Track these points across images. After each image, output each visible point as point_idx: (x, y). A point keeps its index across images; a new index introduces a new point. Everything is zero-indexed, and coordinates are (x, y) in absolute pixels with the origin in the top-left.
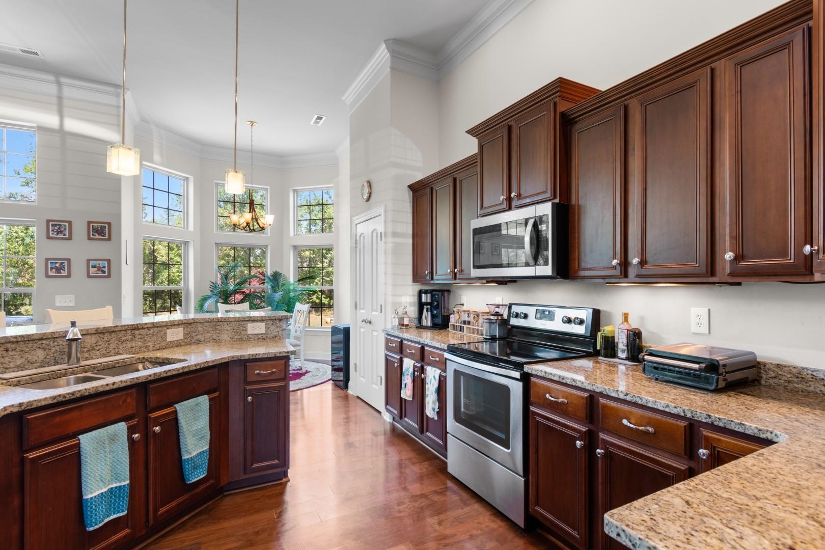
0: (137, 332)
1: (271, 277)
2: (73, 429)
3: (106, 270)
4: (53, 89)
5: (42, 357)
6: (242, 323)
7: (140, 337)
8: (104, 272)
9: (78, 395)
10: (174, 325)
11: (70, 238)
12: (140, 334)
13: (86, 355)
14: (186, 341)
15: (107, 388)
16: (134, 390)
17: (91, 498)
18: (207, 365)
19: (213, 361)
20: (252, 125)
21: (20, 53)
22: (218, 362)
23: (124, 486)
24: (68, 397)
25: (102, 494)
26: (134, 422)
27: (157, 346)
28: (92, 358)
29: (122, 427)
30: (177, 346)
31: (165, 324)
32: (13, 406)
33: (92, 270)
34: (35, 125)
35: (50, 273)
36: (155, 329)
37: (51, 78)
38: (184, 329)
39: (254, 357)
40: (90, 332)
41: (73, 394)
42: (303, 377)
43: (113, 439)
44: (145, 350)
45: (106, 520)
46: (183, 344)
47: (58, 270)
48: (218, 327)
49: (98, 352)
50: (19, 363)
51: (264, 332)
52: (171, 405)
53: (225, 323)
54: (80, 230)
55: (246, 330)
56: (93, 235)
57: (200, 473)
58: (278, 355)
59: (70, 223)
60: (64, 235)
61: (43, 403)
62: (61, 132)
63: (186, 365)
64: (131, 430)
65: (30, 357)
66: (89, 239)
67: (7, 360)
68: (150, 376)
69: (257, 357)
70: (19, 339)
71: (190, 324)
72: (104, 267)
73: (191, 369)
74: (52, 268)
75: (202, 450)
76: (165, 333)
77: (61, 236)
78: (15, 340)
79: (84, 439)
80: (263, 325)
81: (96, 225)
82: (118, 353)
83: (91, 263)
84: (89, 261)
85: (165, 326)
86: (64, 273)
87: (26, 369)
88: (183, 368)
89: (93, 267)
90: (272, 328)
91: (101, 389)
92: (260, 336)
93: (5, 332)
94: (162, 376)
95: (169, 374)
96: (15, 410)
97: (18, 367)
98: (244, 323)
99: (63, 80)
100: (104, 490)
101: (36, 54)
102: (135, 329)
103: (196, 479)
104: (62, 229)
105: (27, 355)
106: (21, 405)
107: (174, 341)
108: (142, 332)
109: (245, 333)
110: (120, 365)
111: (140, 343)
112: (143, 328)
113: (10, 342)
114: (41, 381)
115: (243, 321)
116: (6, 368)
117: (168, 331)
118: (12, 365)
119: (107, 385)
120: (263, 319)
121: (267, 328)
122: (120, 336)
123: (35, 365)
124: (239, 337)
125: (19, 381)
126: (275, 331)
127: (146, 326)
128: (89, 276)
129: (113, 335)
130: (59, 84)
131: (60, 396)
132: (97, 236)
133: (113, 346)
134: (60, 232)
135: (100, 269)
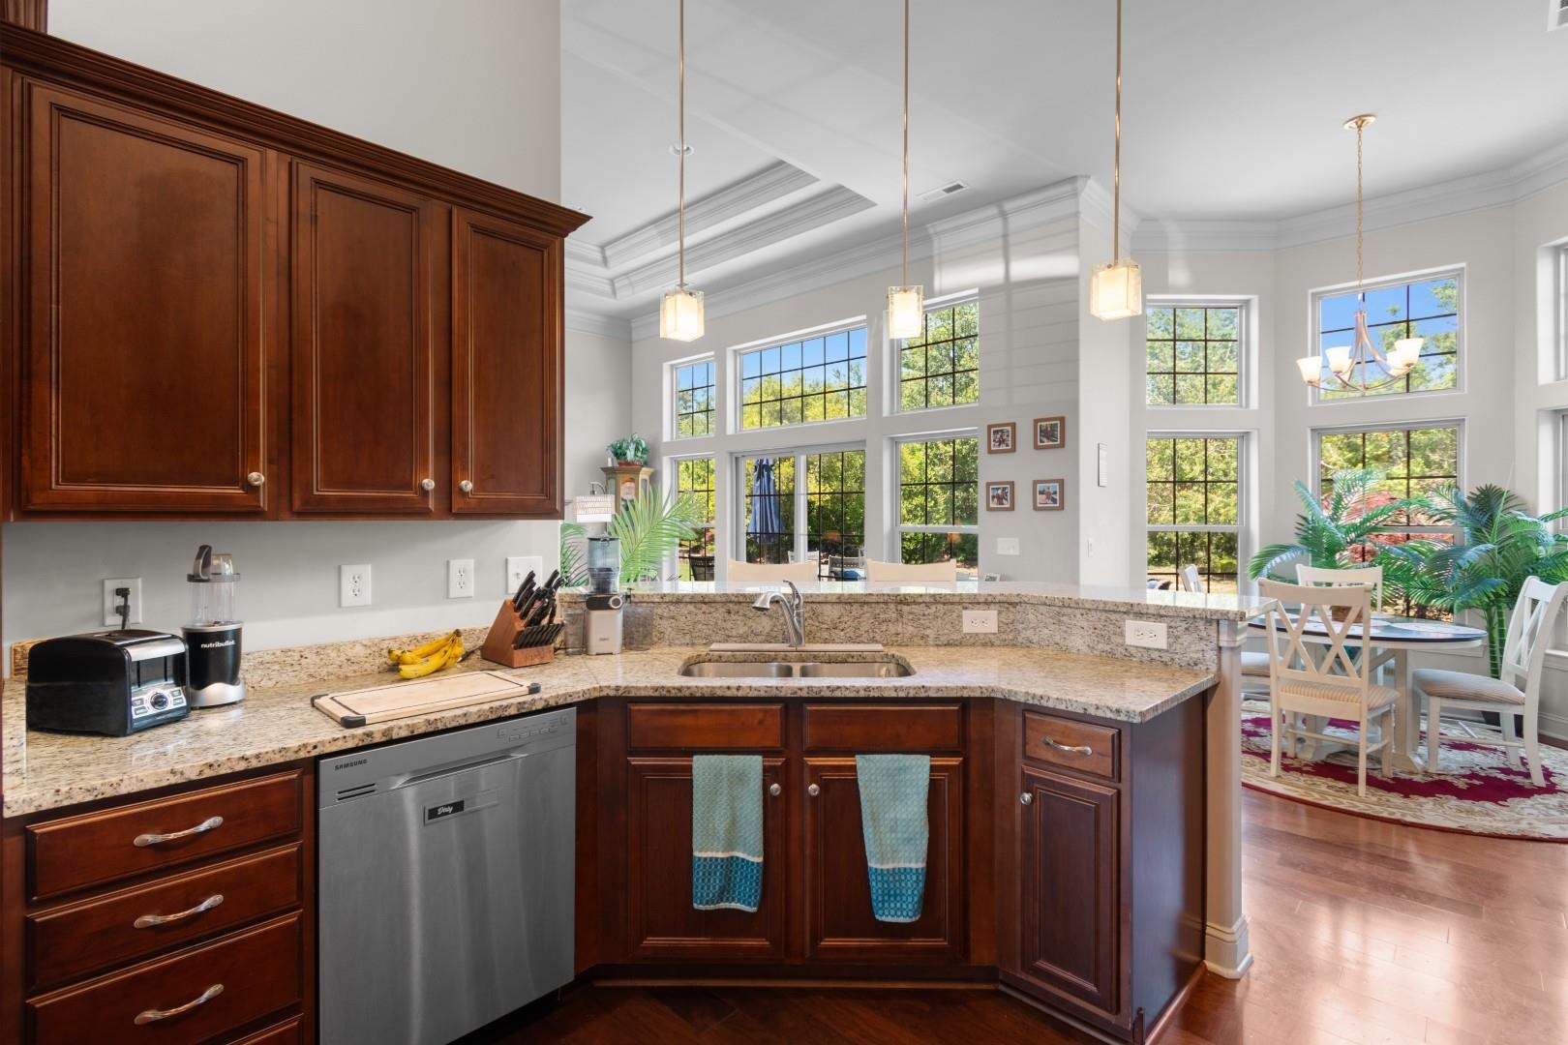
0: (906, 608)
2: (685, 741)
3: (1057, 497)
4: (997, 226)
5: (768, 629)
6: (1114, 617)
7: (911, 617)
8: (1054, 501)
9: (687, 693)
10: (979, 603)
11: (1014, 450)
12: (912, 613)
13: (826, 635)
14: (1004, 636)
15: (729, 694)
16: (778, 707)
17: (700, 858)
18: (923, 695)
20: (1360, 127)
21: (946, 195)
23: (753, 863)
24: (673, 693)
25: (717, 859)
26: (779, 762)
27: (944, 639)
28: (833, 641)
29: (755, 763)
30: (984, 645)
31: (957, 599)
32: (609, 687)
33: (1040, 498)
34: (976, 291)
35: (992, 505)
36: (940, 607)
37: (993, 211)
38: (1000, 613)
39: (1036, 702)
40: (829, 599)
41: (680, 689)
43: (739, 778)
44: (921, 642)
45: (723, 905)
46: (997, 642)
47: (1000, 499)
48: (1065, 618)
49: (842, 633)
50: (741, 632)
51: (1165, 647)
52: (851, 753)
53: (1078, 612)
54: (1025, 435)
55: (1122, 635)
56: (1041, 441)
59: (1013, 425)
60: (1007, 445)
61: (643, 693)
62: (1008, 286)
64: (769, 774)
65: (754, 625)
66: (1036, 447)
67: (729, 625)
68: (801, 689)
69: (1044, 703)
70: (741, 599)
71: (1013, 604)
72: (1055, 493)
74: (993, 497)
76: (960, 616)
77: (1003, 447)
78: (736, 600)
79: (701, 764)
80: (1161, 628)
81: (1044, 424)
82: (873, 640)
83: (1040, 487)
84: (1035, 483)
85: (959, 603)
86: (1007, 504)
87: (750, 642)
89: (1041, 493)
90: (1186, 639)
91: (719, 693)
92: (1155, 655)
94: (822, 694)
95: (838, 694)
96: (612, 693)
97: (741, 636)
98: (1117, 616)
99: (1008, 206)
100: (720, 855)
101: (959, 187)
102: (901, 602)
104: (1005, 437)
105: (750, 623)
106: (617, 688)
107: (977, 634)
108: (916, 609)
109: (1121, 641)
111: (911, 629)
112: (915, 603)
113: (731, 602)
115: (1115, 612)
116: (729, 636)
117: (965, 612)
118: (734, 633)
119: (728, 688)
120: (1162, 612)
121: (1171, 637)
122: (877, 611)
123: (760, 637)
124: (1107, 648)
126: (1193, 648)
127: (920, 600)
128: (1036, 508)
129: (866, 608)
130: (1004, 215)
131: (663, 688)
132: (1047, 443)
133: (865, 627)
134: (1001, 442)
135: (1049, 496)
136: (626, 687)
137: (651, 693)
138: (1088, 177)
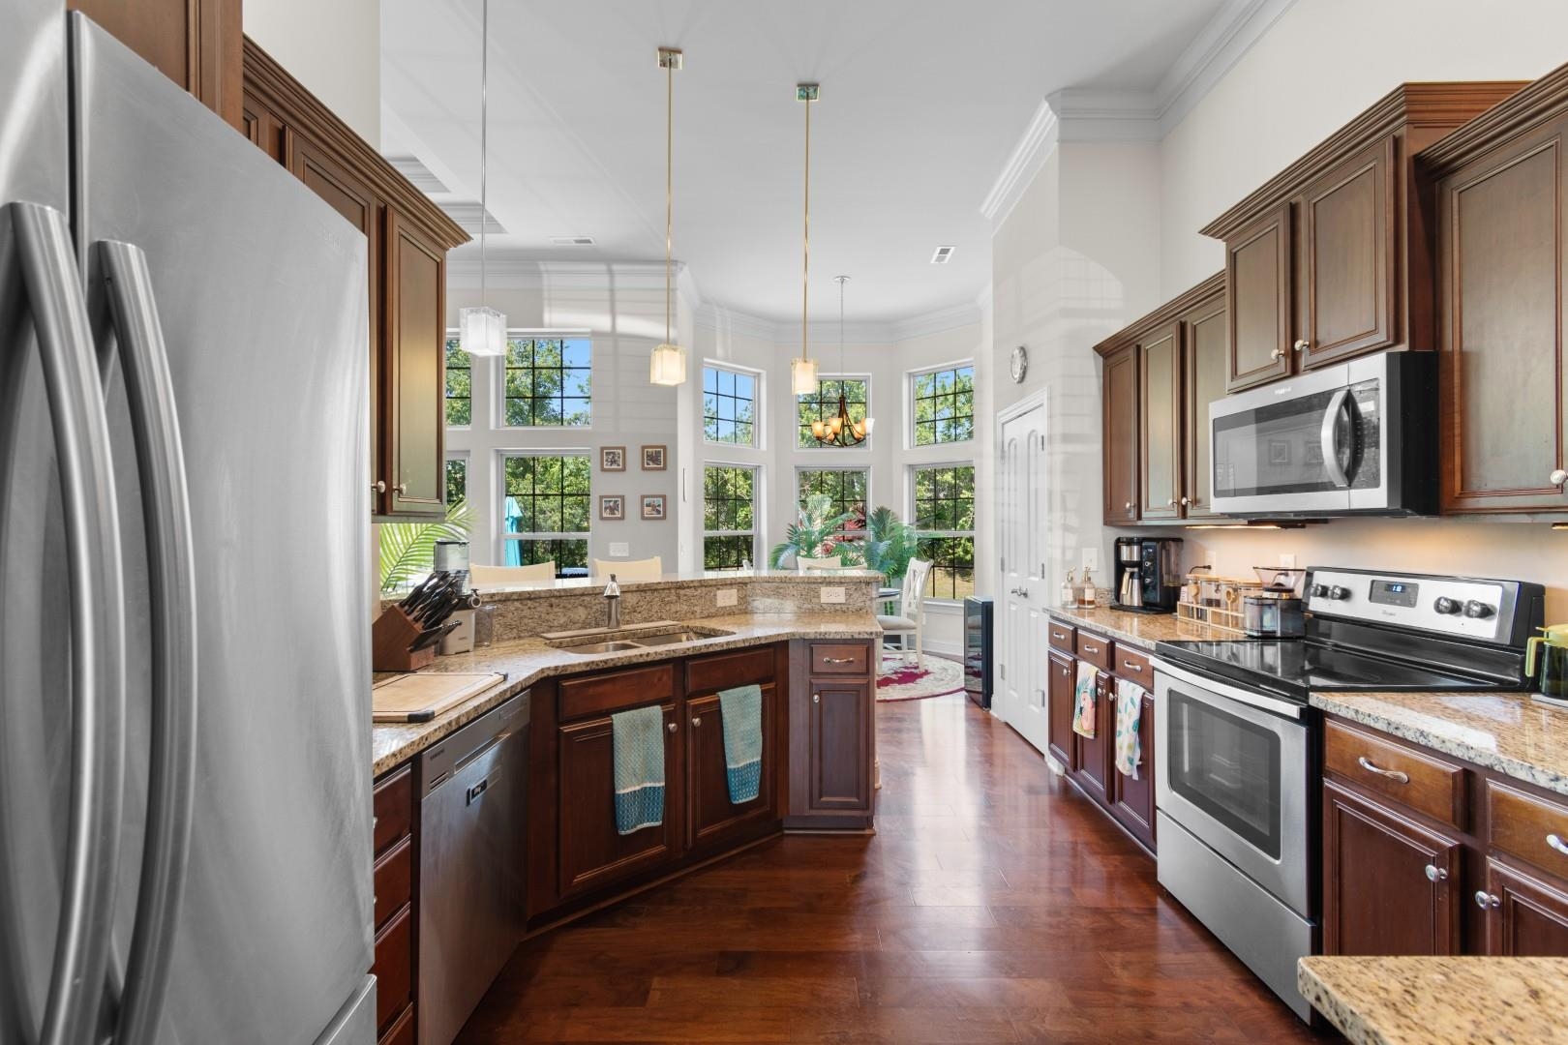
0: (682, 592)
1: (874, 517)
2: (606, 705)
3: (661, 509)
4: (604, 281)
5: (583, 617)
6: (813, 586)
7: (685, 598)
8: (659, 512)
9: (611, 664)
10: (726, 585)
11: (624, 469)
12: (686, 595)
13: (627, 618)
14: (740, 607)
15: (641, 660)
16: (670, 666)
17: (624, 795)
18: (759, 643)
19: (766, 638)
20: (842, 283)
21: (574, 244)
22: (774, 640)
23: (659, 788)
24: (601, 666)
25: (635, 792)
26: (671, 707)
27: (706, 613)
28: (633, 623)
29: (656, 711)
30: (729, 614)
31: (714, 583)
32: (549, 668)
33: (647, 510)
34: (588, 330)
35: (605, 515)
36: (703, 589)
37: (603, 267)
38: (738, 591)
39: (822, 637)
40: (631, 589)
41: (606, 662)
42: (918, 681)
43: (647, 725)
44: (692, 616)
45: (640, 827)
46: (737, 612)
47: (612, 510)
48: (782, 590)
49: (639, 615)
50: (561, 622)
51: (844, 601)
52: (713, 692)
53: (790, 585)
54: (634, 458)
55: (819, 597)
56: (648, 464)
57: (750, 791)
58: (856, 636)
59: (624, 449)
60: (618, 465)
61: (578, 669)
62: (614, 335)
63: (732, 640)
64: (668, 717)
65: (572, 615)
66: (644, 469)
67: (551, 617)
68: (688, 649)
69: (827, 637)
70: (563, 594)
71: (746, 584)
72: (659, 506)
73: (738, 646)
74: (606, 508)
75: (752, 761)
76: (715, 595)
77: (615, 467)
78: (558, 594)
79: (618, 719)
80: (841, 590)
81: (650, 450)
82: (661, 619)
83: (646, 501)
84: (643, 497)
85: (715, 585)
86: (618, 514)
87: (570, 630)
88: (728, 643)
89: (647, 506)
90: (856, 595)
91: (635, 660)
92: (838, 607)
93: (554, 585)
94: (702, 651)
95: (711, 649)
96: (552, 673)
97: (561, 626)
98: (816, 585)
99: (616, 267)
100: (637, 788)
101: (589, 242)
102: (680, 588)
103: (744, 800)
104: (616, 458)
105: (569, 613)
106: (556, 668)
107: (725, 607)
108: (688, 592)
109: (817, 601)
110: (662, 633)
111: (686, 607)
112: (689, 587)
113: (554, 596)
114: (582, 644)
115: (814, 583)
116: (551, 627)
117: (719, 592)
118: (556, 624)
119: (641, 655)
120: (843, 580)
121: (848, 595)
122: (663, 595)
123: (577, 625)
124: (810, 606)
125: (561, 643)
126: (860, 600)
127: (692, 585)
128: (643, 518)
129: (656, 594)
130: (611, 273)
131: (593, 662)
132: (652, 466)
133: (656, 608)
134: (613, 462)
135: (655, 508)
136: (563, 666)
137: (584, 669)
138: (685, 264)
